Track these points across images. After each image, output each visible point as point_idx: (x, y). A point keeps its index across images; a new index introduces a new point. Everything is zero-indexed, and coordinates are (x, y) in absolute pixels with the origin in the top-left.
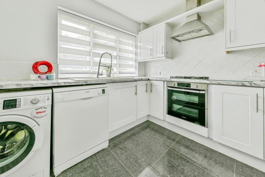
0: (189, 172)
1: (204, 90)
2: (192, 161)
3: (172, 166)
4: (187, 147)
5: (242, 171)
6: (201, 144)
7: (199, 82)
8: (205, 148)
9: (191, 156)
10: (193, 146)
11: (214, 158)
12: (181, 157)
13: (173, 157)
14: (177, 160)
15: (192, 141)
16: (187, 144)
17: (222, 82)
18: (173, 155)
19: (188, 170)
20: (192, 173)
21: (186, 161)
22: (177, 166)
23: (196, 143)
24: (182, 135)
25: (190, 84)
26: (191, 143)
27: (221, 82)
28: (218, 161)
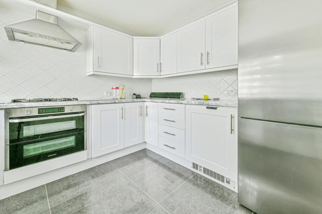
0: (97, 198)
1: (83, 112)
2: (88, 189)
3: (78, 212)
4: (69, 187)
5: (117, 164)
6: (77, 173)
7: (77, 104)
8: (84, 172)
9: (82, 187)
10: (73, 180)
11: (98, 172)
12: (75, 198)
13: (66, 208)
14: (76, 204)
15: (67, 178)
16: (65, 184)
17: (94, 102)
18: (65, 206)
19: (94, 198)
20: (99, 195)
21: (84, 195)
22: (82, 206)
23: (73, 176)
24: (45, 184)
25: (64, 108)
26: (68, 180)
27: (100, 102)
28: (103, 171)
